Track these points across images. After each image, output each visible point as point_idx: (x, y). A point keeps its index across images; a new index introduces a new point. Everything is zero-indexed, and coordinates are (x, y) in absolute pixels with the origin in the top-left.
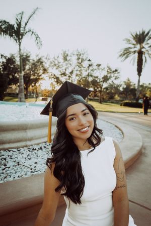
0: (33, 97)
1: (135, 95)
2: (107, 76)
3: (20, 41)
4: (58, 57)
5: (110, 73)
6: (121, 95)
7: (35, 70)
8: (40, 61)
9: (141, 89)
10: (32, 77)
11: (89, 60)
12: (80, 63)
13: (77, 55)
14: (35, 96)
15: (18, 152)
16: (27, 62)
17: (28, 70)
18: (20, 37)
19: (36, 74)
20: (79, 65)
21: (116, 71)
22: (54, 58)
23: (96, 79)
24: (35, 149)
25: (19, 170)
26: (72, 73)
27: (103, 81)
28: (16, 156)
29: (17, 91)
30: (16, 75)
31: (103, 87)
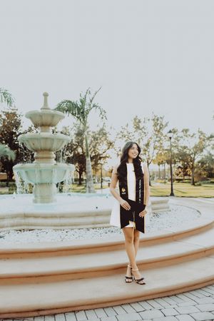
2: (199, 145)
4: (127, 126)
5: (204, 140)
12: (159, 131)
13: (154, 120)
20: (157, 133)
23: (185, 150)
26: (147, 145)
27: (195, 153)
31: (196, 161)
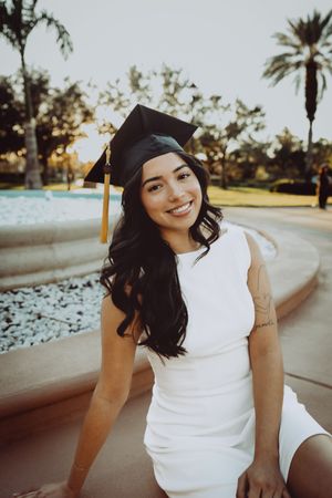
0: (60, 181)
1: (302, 166)
2: (236, 124)
3: (23, 41)
4: (117, 81)
5: (244, 115)
6: (270, 168)
7: (62, 115)
8: (73, 92)
9: (315, 151)
10: (56, 133)
11: (193, 86)
12: (173, 95)
13: (164, 75)
14: (65, 178)
15: (36, 294)
16: (42, 96)
17: (46, 115)
18: (23, 32)
19: (66, 125)
20: (169, 98)
21: (257, 110)
22: (109, 83)
23: (212, 132)
24: (76, 287)
25: (40, 329)
27: (229, 137)
28: (32, 302)
29: (21, 169)
30: (16, 128)
31: (229, 151)
